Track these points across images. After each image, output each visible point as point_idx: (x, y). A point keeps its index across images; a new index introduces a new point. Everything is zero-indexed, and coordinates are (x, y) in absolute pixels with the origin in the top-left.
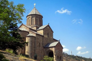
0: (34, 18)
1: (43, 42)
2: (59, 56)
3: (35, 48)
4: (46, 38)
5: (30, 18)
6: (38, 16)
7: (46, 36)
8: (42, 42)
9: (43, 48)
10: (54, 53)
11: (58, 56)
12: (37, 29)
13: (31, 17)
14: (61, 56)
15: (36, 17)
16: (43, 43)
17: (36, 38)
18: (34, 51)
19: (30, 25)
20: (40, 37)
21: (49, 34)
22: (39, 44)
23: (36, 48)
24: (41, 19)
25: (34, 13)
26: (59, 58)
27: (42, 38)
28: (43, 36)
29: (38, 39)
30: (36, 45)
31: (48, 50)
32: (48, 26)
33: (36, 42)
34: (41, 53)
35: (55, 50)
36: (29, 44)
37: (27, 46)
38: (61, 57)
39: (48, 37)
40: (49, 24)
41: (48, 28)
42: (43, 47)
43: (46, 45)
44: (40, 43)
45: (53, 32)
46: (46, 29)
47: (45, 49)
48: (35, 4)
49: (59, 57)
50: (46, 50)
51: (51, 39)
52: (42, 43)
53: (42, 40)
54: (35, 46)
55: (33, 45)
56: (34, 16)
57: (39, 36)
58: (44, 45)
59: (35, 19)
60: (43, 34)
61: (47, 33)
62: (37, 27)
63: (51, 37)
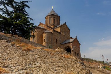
0: (52, 18)
1: (60, 38)
3: (52, 44)
4: (63, 36)
5: (48, 19)
7: (63, 34)
9: (60, 45)
10: (71, 49)
11: (75, 52)
12: (54, 27)
13: (49, 17)
15: (54, 17)
16: (61, 40)
17: (53, 34)
19: (48, 24)
20: (57, 33)
21: (66, 32)
22: (56, 40)
24: (58, 20)
25: (52, 14)
26: (77, 55)
27: (59, 35)
28: (60, 33)
31: (65, 46)
32: (65, 24)
33: (53, 38)
35: (73, 46)
36: (46, 40)
37: (44, 42)
38: (78, 53)
39: (65, 34)
40: (66, 22)
41: (65, 26)
42: (60, 43)
43: (63, 42)
45: (70, 31)
46: (63, 27)
47: (62, 46)
48: (53, 7)
51: (68, 37)
52: (59, 40)
54: (52, 42)
55: (50, 41)
56: (52, 16)
58: (61, 42)
60: (60, 31)
61: (64, 31)
62: (54, 26)
63: (68, 35)
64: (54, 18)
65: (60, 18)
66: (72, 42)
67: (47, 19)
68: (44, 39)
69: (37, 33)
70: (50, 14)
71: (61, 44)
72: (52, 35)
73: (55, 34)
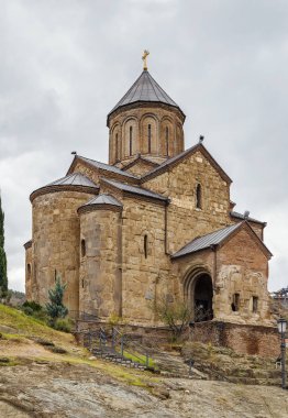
1: (165, 230)
3: (119, 260)
5: (119, 127)
6: (153, 110)
7: (185, 203)
8: (159, 232)
9: (164, 261)
10: (213, 280)
11: (236, 295)
13: (120, 117)
14: (257, 294)
15: (145, 116)
16: (169, 235)
17: (124, 213)
18: (112, 277)
20: (149, 206)
21: (204, 191)
22: (140, 241)
23: (127, 262)
24: (172, 126)
25: (136, 98)
27: (161, 210)
28: (166, 203)
29: (135, 218)
30: (127, 245)
31: (189, 267)
32: (200, 149)
33: (124, 234)
34: (156, 282)
35: (220, 264)
36: (89, 245)
37: (84, 255)
39: (198, 205)
40: (202, 138)
41: (200, 160)
42: (167, 254)
43: (182, 245)
44: (149, 237)
45: (229, 181)
46: (187, 170)
47: (175, 266)
50: (179, 270)
51: (218, 215)
52: (162, 238)
53: (162, 221)
54: (120, 250)
55: (110, 246)
58: (172, 246)
60: (170, 194)
61: (188, 187)
63: (216, 205)
66: (214, 248)
67: (113, 129)
69: (56, 212)
71: (173, 259)
72: (121, 217)
73: (137, 210)
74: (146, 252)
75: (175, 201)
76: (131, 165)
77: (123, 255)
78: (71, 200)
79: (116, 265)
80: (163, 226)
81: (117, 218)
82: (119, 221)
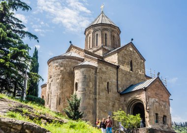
0: (99, 33)
1: (117, 80)
2: (159, 113)
3: (95, 93)
4: (126, 73)
5: (91, 34)
6: (107, 27)
7: (126, 68)
8: (114, 81)
9: (117, 95)
10: (145, 106)
11: (157, 114)
12: (104, 54)
13: (92, 30)
14: (166, 114)
15: (104, 30)
16: (119, 83)
17: (98, 70)
18: (92, 102)
19: (91, 47)
20: (110, 68)
21: (134, 63)
22: (106, 84)
23: (99, 95)
24: (116, 35)
25: (100, 22)
26: (161, 120)
27: (115, 71)
28: (118, 67)
29: (103, 72)
30: (99, 86)
31: (130, 99)
32: (131, 44)
33: (98, 80)
34: (113, 106)
36: (80, 85)
37: (77, 89)
38: (165, 117)
39: (131, 70)
40: (132, 40)
41: (131, 49)
42: (118, 92)
43: (125, 88)
44: (110, 83)
45: (144, 60)
46: (126, 53)
47: (122, 99)
48: (102, 7)
49: (161, 115)
50: (125, 101)
51: (140, 75)
52: (116, 84)
53: (115, 76)
54: (96, 88)
55: (91, 86)
56: (100, 27)
57: (107, 66)
58: (120, 88)
59: (102, 34)
60: (119, 63)
61: (127, 61)
62: (104, 50)
63: (139, 70)
64: (106, 32)
65: (120, 32)
66: (145, 89)
67: (88, 35)
68: (77, 84)
69: (62, 69)
70: (95, 23)
71: (121, 95)
72: (96, 72)
73: (104, 69)
74: (108, 90)
75: (121, 67)
76: (98, 50)
77: (97, 91)
78: (70, 63)
79: (94, 96)
80: (116, 78)
81: (94, 72)
82: (95, 74)
